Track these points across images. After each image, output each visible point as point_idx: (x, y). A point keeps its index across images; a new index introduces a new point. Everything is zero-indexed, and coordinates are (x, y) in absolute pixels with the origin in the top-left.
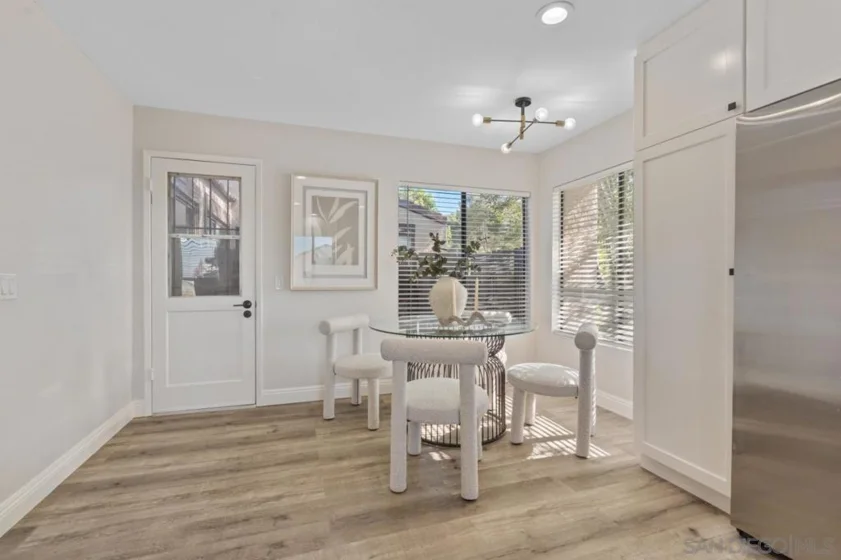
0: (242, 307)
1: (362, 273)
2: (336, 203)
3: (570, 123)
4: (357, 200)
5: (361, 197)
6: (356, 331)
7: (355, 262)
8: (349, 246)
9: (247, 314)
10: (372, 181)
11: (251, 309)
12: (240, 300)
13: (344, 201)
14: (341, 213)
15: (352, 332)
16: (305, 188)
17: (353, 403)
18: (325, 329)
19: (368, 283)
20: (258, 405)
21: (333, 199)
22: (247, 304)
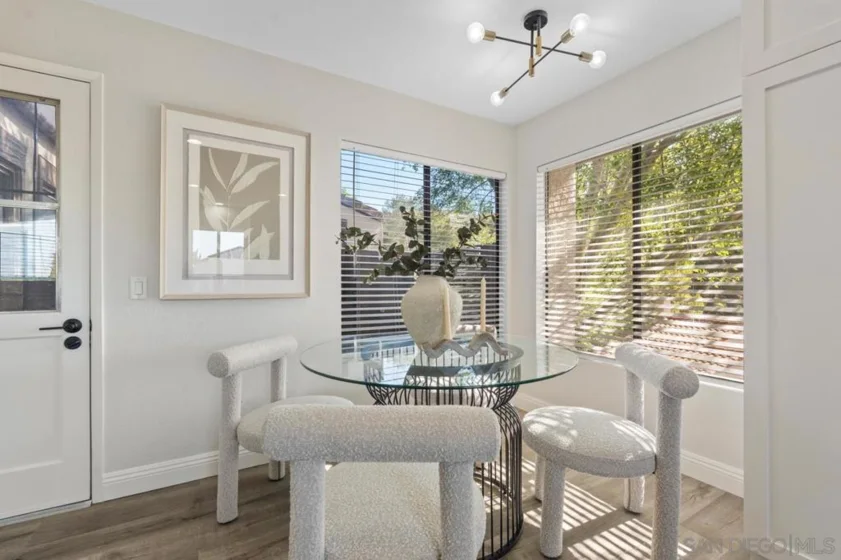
0: (62, 332)
1: (286, 271)
2: (243, 162)
3: (598, 59)
4: (277, 160)
5: (284, 156)
6: (276, 365)
7: (274, 254)
8: (264, 231)
9: (72, 344)
10: (301, 133)
11: (82, 334)
12: (56, 318)
13: (254, 160)
14: (250, 178)
15: (269, 366)
16: (188, 133)
17: (271, 476)
18: (218, 367)
19: (296, 286)
20: (94, 501)
21: (238, 155)
22: (72, 326)
